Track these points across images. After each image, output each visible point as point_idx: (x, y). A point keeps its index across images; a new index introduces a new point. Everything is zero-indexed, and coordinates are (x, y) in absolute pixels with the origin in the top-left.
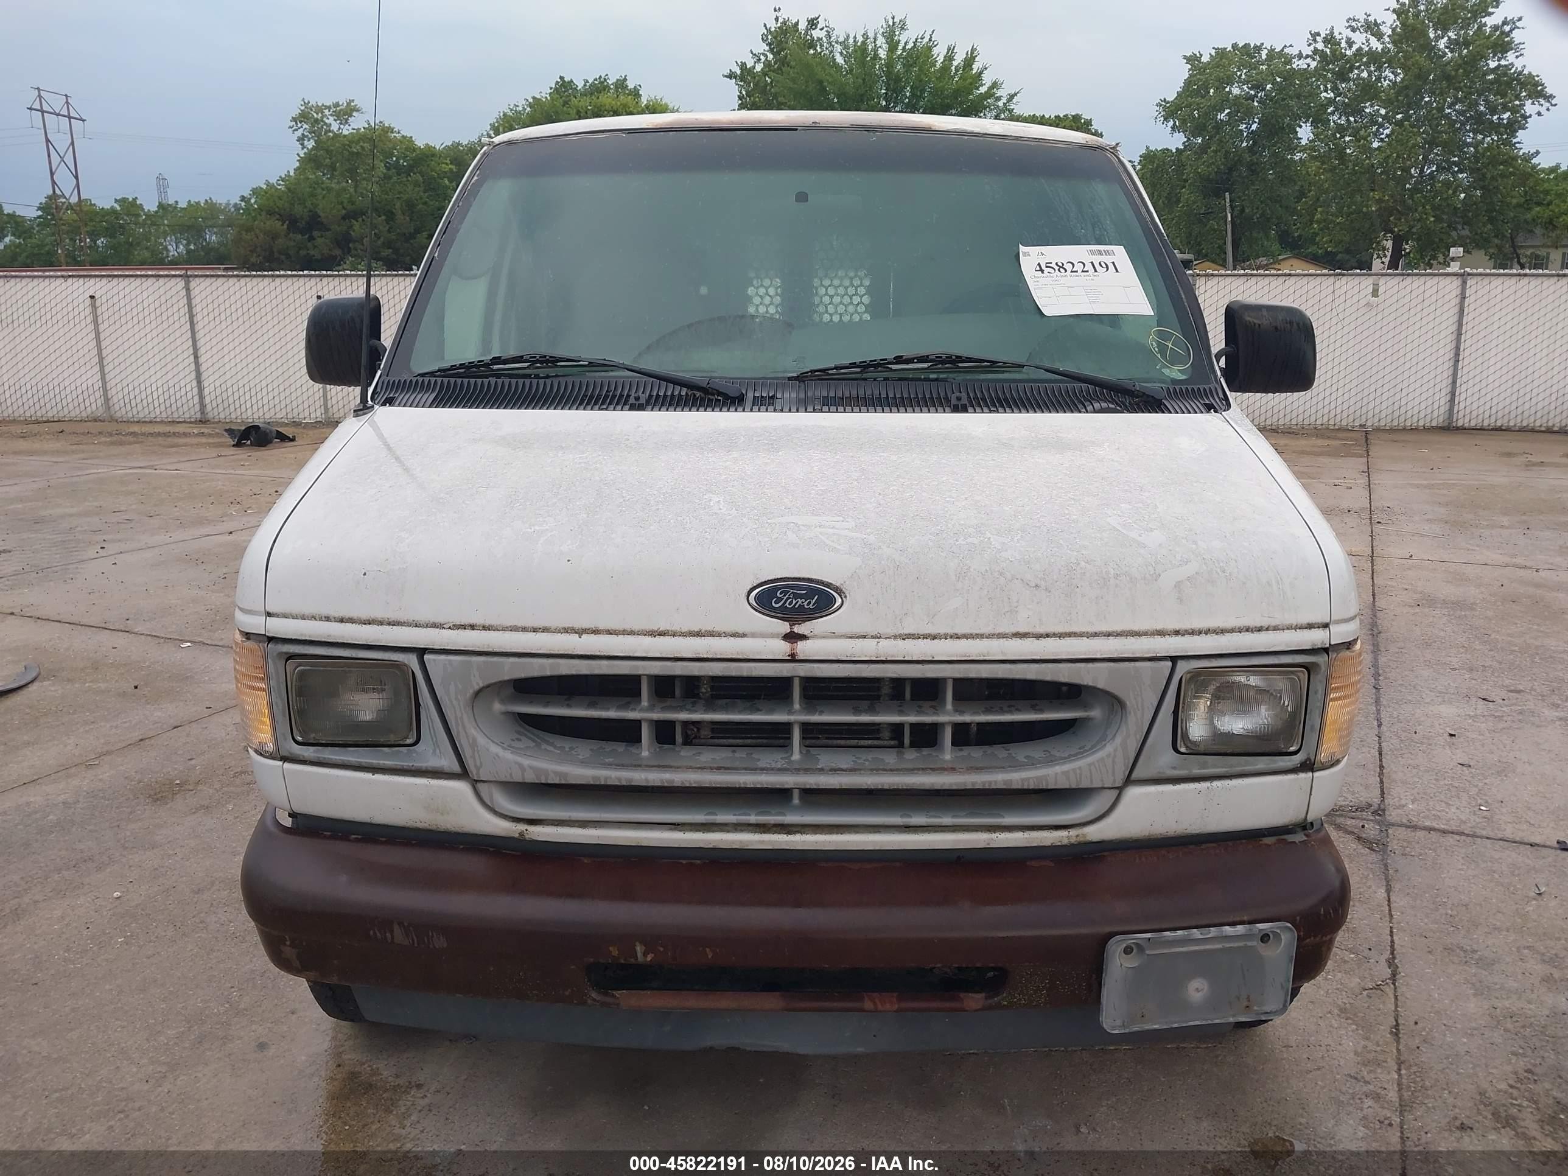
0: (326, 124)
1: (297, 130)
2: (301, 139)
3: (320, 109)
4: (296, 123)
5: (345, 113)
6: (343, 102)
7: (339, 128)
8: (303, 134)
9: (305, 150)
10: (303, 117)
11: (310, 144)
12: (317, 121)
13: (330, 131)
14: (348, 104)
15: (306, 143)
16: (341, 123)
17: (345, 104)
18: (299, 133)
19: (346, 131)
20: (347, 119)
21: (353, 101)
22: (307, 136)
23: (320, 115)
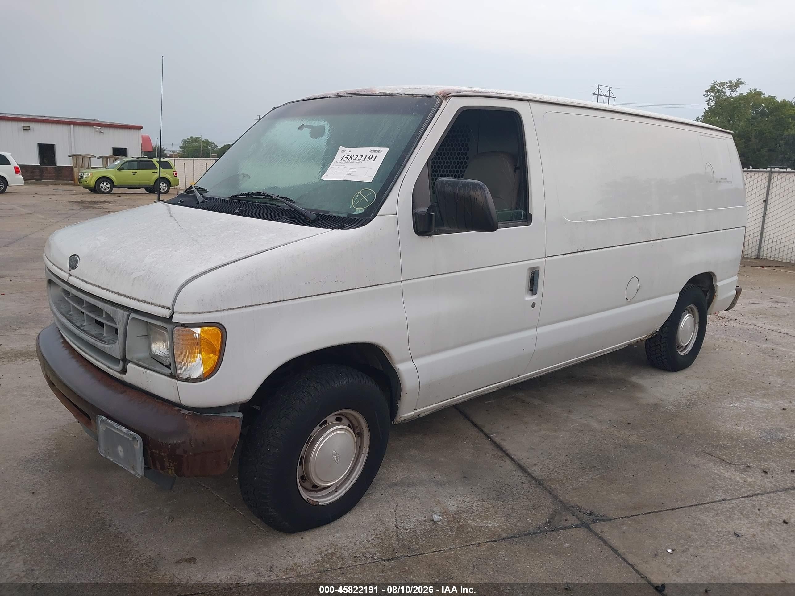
0: (723, 92)
1: (707, 96)
2: (708, 101)
3: (723, 84)
4: (707, 93)
5: (734, 86)
6: (735, 81)
7: (731, 94)
8: (710, 98)
9: (709, 106)
10: (712, 89)
11: (712, 103)
12: (719, 91)
13: (725, 95)
14: (738, 81)
15: (710, 102)
16: (732, 91)
17: (736, 82)
18: (707, 98)
19: (734, 94)
20: (736, 89)
21: (741, 79)
22: (712, 99)
23: (722, 87)
